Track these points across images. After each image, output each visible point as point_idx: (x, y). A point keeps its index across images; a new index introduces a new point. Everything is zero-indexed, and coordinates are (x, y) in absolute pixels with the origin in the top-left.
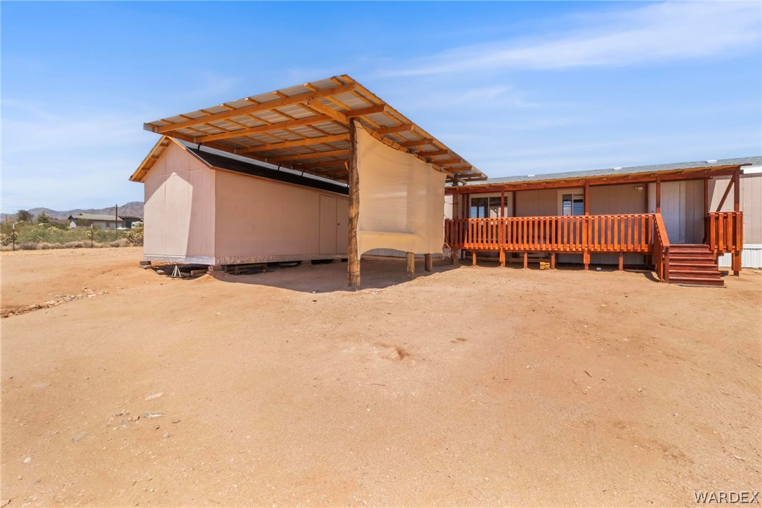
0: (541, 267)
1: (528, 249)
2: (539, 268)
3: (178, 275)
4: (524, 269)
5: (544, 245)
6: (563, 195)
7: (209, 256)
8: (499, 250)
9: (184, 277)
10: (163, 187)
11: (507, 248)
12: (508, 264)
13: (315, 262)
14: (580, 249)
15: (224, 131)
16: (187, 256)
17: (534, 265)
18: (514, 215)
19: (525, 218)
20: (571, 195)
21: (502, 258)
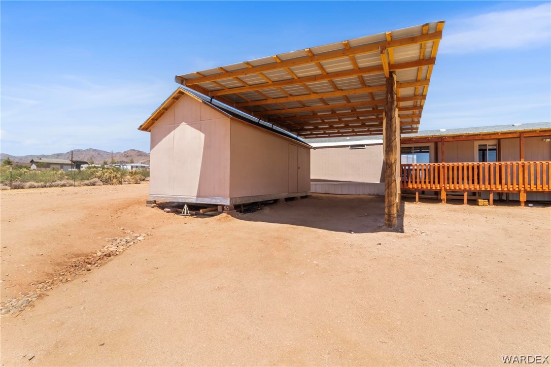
0: (480, 204)
1: (468, 189)
2: (478, 205)
3: (187, 213)
4: (463, 205)
5: (483, 186)
6: (479, 145)
7: (224, 197)
8: (441, 190)
9: (192, 215)
10: (172, 133)
11: (448, 188)
12: (449, 201)
13: (288, 200)
14: (517, 189)
15: (245, 85)
16: (198, 196)
17: (473, 202)
18: (436, 161)
19: (465, 164)
20: (486, 145)
21: (443, 196)
